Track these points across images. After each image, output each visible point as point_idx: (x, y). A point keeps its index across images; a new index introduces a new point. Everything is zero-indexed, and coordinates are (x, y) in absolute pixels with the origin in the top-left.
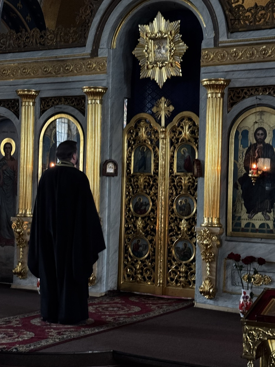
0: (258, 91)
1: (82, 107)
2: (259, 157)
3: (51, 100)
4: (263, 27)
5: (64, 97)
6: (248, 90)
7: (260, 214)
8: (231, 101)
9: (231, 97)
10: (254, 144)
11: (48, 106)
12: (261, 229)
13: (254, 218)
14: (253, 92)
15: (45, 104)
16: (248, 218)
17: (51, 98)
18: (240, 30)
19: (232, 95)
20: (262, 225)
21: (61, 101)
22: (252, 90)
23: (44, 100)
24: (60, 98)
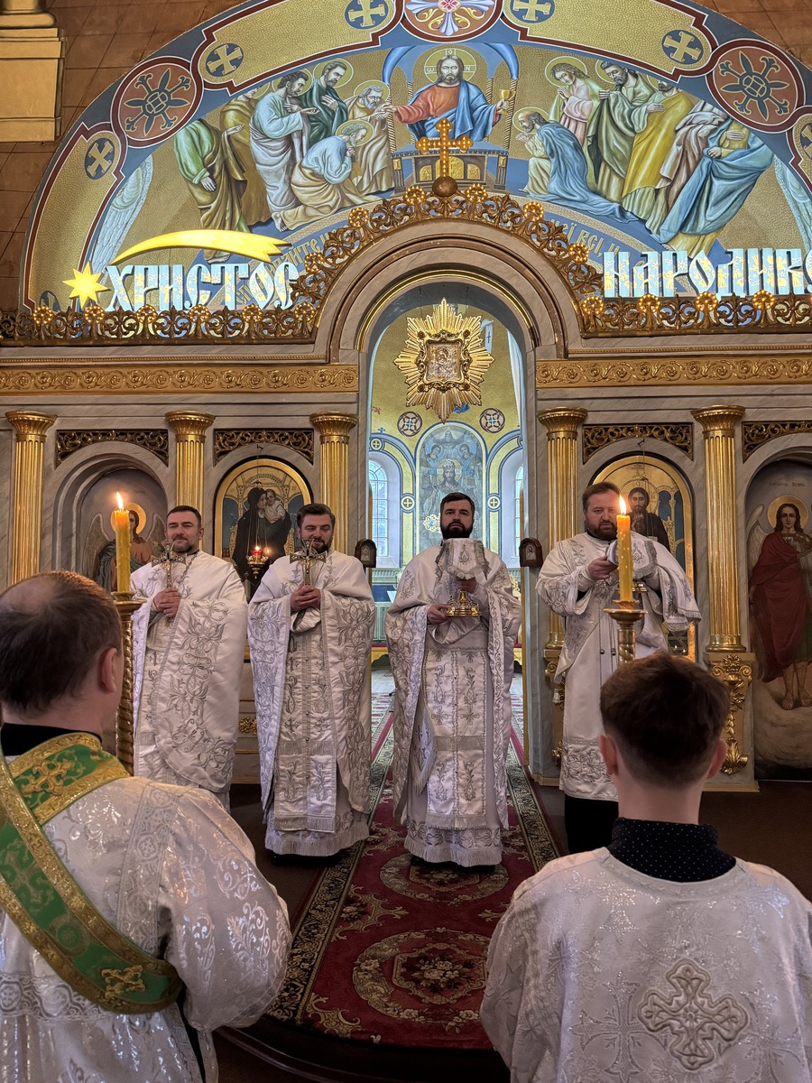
0: (632, 431)
1: (305, 448)
3: (237, 434)
4: (638, 333)
5: (266, 429)
6: (616, 430)
8: (590, 446)
9: (588, 440)
11: (233, 444)
14: (623, 432)
15: (224, 441)
17: (238, 431)
18: (600, 335)
19: (589, 435)
21: (260, 437)
22: (622, 429)
23: (222, 434)
24: (257, 431)
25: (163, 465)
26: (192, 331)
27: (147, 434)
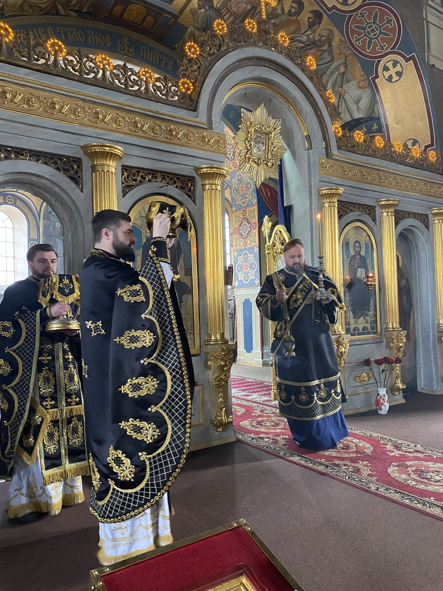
0: (355, 208)
2: (358, 267)
3: (138, 172)
5: (161, 172)
6: (348, 206)
7: (362, 318)
8: (340, 213)
10: (354, 255)
11: (136, 181)
12: (363, 331)
13: (359, 322)
14: (352, 207)
15: (128, 176)
16: (354, 323)
17: (139, 170)
20: (364, 328)
21: (156, 177)
23: (126, 170)
24: (154, 173)
25: (78, 191)
26: (100, 75)
27: (61, 160)
